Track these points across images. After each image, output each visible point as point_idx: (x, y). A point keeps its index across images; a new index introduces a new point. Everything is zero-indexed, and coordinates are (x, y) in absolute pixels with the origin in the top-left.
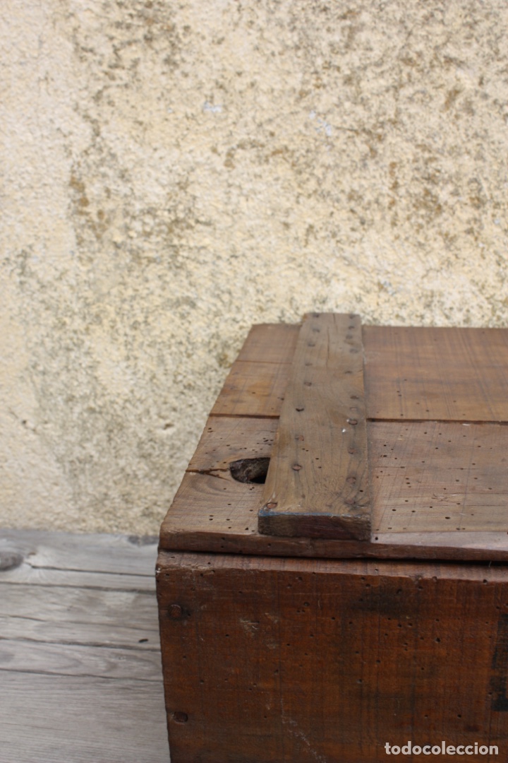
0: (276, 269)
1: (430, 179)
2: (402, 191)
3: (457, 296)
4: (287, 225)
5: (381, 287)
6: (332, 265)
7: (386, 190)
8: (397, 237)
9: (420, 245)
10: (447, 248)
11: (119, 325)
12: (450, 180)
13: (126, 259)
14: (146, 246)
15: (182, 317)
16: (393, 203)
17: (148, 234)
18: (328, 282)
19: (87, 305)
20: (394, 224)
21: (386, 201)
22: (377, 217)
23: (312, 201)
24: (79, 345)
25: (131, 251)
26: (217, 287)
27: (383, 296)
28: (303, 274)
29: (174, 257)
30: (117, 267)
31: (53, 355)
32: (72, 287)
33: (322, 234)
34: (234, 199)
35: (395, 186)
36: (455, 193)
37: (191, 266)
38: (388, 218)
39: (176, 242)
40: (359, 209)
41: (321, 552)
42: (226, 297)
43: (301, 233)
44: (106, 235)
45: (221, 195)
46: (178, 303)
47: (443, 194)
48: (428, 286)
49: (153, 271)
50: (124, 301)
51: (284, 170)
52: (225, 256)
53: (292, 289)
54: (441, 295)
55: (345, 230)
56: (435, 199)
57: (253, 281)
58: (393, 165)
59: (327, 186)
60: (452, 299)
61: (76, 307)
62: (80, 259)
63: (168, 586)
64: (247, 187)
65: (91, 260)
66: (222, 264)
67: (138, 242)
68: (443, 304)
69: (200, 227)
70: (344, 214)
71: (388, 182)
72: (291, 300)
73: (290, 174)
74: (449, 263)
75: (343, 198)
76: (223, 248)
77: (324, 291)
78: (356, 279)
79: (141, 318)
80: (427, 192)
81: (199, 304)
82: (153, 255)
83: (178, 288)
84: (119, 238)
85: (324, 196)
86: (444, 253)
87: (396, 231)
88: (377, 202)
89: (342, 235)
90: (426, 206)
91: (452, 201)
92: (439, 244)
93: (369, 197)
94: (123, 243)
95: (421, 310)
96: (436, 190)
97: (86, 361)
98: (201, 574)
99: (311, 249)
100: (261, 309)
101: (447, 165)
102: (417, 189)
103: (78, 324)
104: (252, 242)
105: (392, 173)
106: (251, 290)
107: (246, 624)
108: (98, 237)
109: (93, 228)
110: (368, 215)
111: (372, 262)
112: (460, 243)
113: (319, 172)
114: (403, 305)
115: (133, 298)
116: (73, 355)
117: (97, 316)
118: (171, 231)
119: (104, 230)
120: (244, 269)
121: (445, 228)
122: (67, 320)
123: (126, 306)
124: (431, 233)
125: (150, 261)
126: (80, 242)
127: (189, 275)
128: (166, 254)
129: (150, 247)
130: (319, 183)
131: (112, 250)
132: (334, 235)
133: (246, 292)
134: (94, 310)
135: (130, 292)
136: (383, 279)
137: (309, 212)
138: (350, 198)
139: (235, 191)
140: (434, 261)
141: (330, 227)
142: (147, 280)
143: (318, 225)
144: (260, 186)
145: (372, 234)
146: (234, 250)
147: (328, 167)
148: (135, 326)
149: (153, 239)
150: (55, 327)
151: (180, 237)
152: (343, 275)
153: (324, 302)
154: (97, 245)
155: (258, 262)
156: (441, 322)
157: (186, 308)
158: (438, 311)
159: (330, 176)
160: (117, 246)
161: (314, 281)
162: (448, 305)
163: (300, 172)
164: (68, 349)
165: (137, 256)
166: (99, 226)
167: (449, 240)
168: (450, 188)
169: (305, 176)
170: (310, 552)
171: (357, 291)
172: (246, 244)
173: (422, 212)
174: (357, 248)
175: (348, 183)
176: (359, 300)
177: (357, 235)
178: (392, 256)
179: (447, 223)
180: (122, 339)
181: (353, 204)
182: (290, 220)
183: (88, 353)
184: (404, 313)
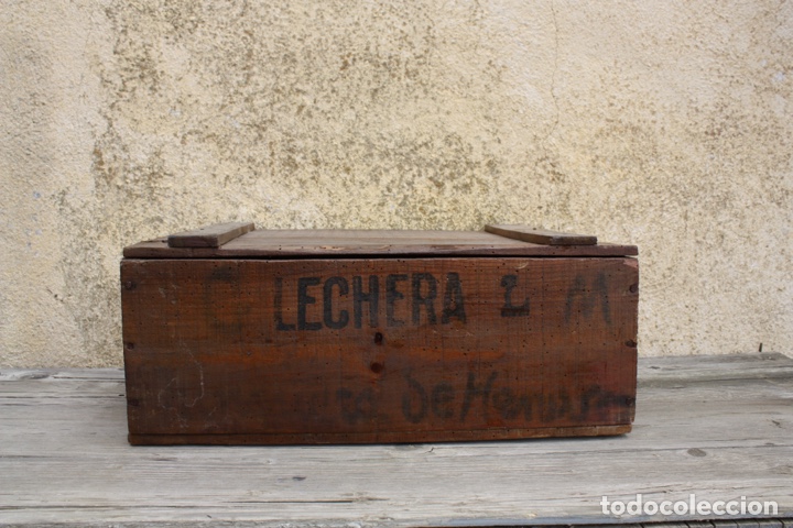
0: (208, 200)
1: (291, 150)
2: (276, 157)
3: (308, 214)
4: (214, 176)
5: (267, 209)
6: (240, 197)
7: (267, 156)
8: (275, 182)
9: (287, 185)
10: (302, 187)
11: (118, 234)
12: (301, 151)
13: (124, 195)
14: (136, 187)
15: (155, 228)
16: (272, 163)
17: (137, 181)
18: (237, 206)
19: (100, 222)
20: (272, 175)
21: (268, 162)
22: (263, 171)
23: (228, 163)
24: (93, 246)
25: (127, 191)
26: (176, 211)
27: (268, 214)
28: (223, 203)
29: (151, 193)
30: (118, 200)
31: (77, 252)
32: (91, 212)
33: (234, 180)
34: (186, 161)
35: (273, 154)
36: (304, 158)
37: (161, 199)
38: (270, 170)
39: (152, 185)
40: (253, 167)
41: (196, 254)
42: (180, 216)
43: (222, 180)
44: (113, 182)
45: (178, 159)
46: (153, 220)
47: (298, 158)
48: (293, 208)
49: (138, 202)
50: (121, 219)
51: (213, 146)
52: (180, 193)
53: (217, 211)
54: (300, 213)
55: (246, 177)
56: (294, 161)
57: (196, 207)
58: (271, 143)
59: (236, 154)
60: (306, 215)
61: (93, 223)
62: (97, 195)
63: (124, 269)
64: (193, 155)
65: (103, 196)
66: (178, 197)
67: (131, 185)
68: (300, 218)
69: (166, 177)
70: (246, 169)
71: (269, 152)
72: (217, 218)
73: (216, 148)
74: (303, 195)
75: (245, 160)
76: (179, 189)
77: (235, 212)
78: (253, 205)
79: (131, 230)
80: (290, 158)
81: (165, 220)
82: (139, 193)
83: (153, 212)
84: (120, 183)
85: (235, 159)
86: (300, 190)
87: (274, 178)
88: (263, 162)
89: (244, 181)
90: (289, 165)
91: (303, 162)
92: (297, 185)
93: (258, 160)
94: (123, 186)
95: (289, 222)
96: (294, 156)
97: (97, 256)
98: (141, 265)
99: (228, 188)
100: (200, 223)
101: (300, 143)
102: (284, 156)
103: (93, 233)
104: (195, 185)
105: (271, 147)
106: (195, 212)
107: (161, 291)
108: (108, 183)
109: (105, 178)
110: (258, 170)
111: (261, 195)
112: (308, 184)
113: (232, 147)
114: (279, 219)
115: (127, 218)
116: (89, 252)
117: (105, 229)
118: (150, 179)
119: (112, 178)
120: (190, 200)
121: (300, 176)
122: (87, 231)
123: (123, 223)
124: (293, 179)
125: (138, 196)
126: (97, 185)
127: (160, 204)
128: (147, 192)
129: (138, 189)
130: (232, 152)
131: (116, 190)
132: (240, 181)
133: (191, 213)
134: (103, 225)
135: (125, 214)
136: (268, 205)
137: (227, 168)
138: (249, 161)
139: (186, 157)
140: (295, 194)
141: (238, 177)
142: (135, 207)
143: (231, 175)
144: (200, 154)
145: (261, 180)
146: (185, 189)
147: (236, 144)
148: (127, 234)
149: (140, 183)
150: (79, 236)
151: (155, 182)
152: (245, 203)
153: (235, 218)
154: (107, 188)
155: (199, 196)
156: (299, 227)
157: (158, 223)
158: (298, 222)
159: (238, 149)
160: (119, 188)
161: (230, 206)
162: (304, 218)
163: (221, 147)
164: (87, 249)
165: (130, 193)
166: (109, 177)
167: (303, 183)
168: (302, 155)
169: (224, 149)
170: (191, 255)
171: (253, 211)
172: (192, 186)
173: (287, 168)
174: (253, 188)
175: (248, 152)
176: (255, 217)
177: (253, 181)
178: (272, 192)
179: (300, 173)
180: (119, 242)
181: (250, 164)
182: (216, 173)
183: (98, 251)
184: (280, 224)
